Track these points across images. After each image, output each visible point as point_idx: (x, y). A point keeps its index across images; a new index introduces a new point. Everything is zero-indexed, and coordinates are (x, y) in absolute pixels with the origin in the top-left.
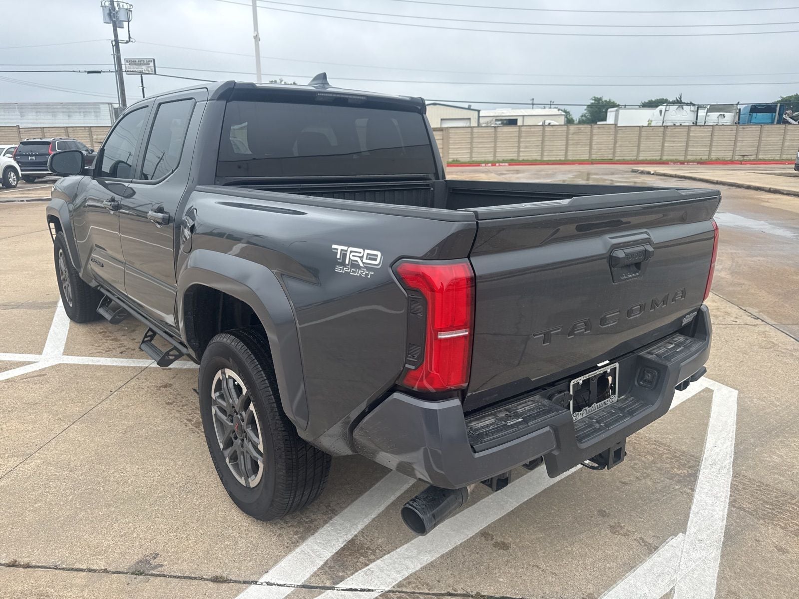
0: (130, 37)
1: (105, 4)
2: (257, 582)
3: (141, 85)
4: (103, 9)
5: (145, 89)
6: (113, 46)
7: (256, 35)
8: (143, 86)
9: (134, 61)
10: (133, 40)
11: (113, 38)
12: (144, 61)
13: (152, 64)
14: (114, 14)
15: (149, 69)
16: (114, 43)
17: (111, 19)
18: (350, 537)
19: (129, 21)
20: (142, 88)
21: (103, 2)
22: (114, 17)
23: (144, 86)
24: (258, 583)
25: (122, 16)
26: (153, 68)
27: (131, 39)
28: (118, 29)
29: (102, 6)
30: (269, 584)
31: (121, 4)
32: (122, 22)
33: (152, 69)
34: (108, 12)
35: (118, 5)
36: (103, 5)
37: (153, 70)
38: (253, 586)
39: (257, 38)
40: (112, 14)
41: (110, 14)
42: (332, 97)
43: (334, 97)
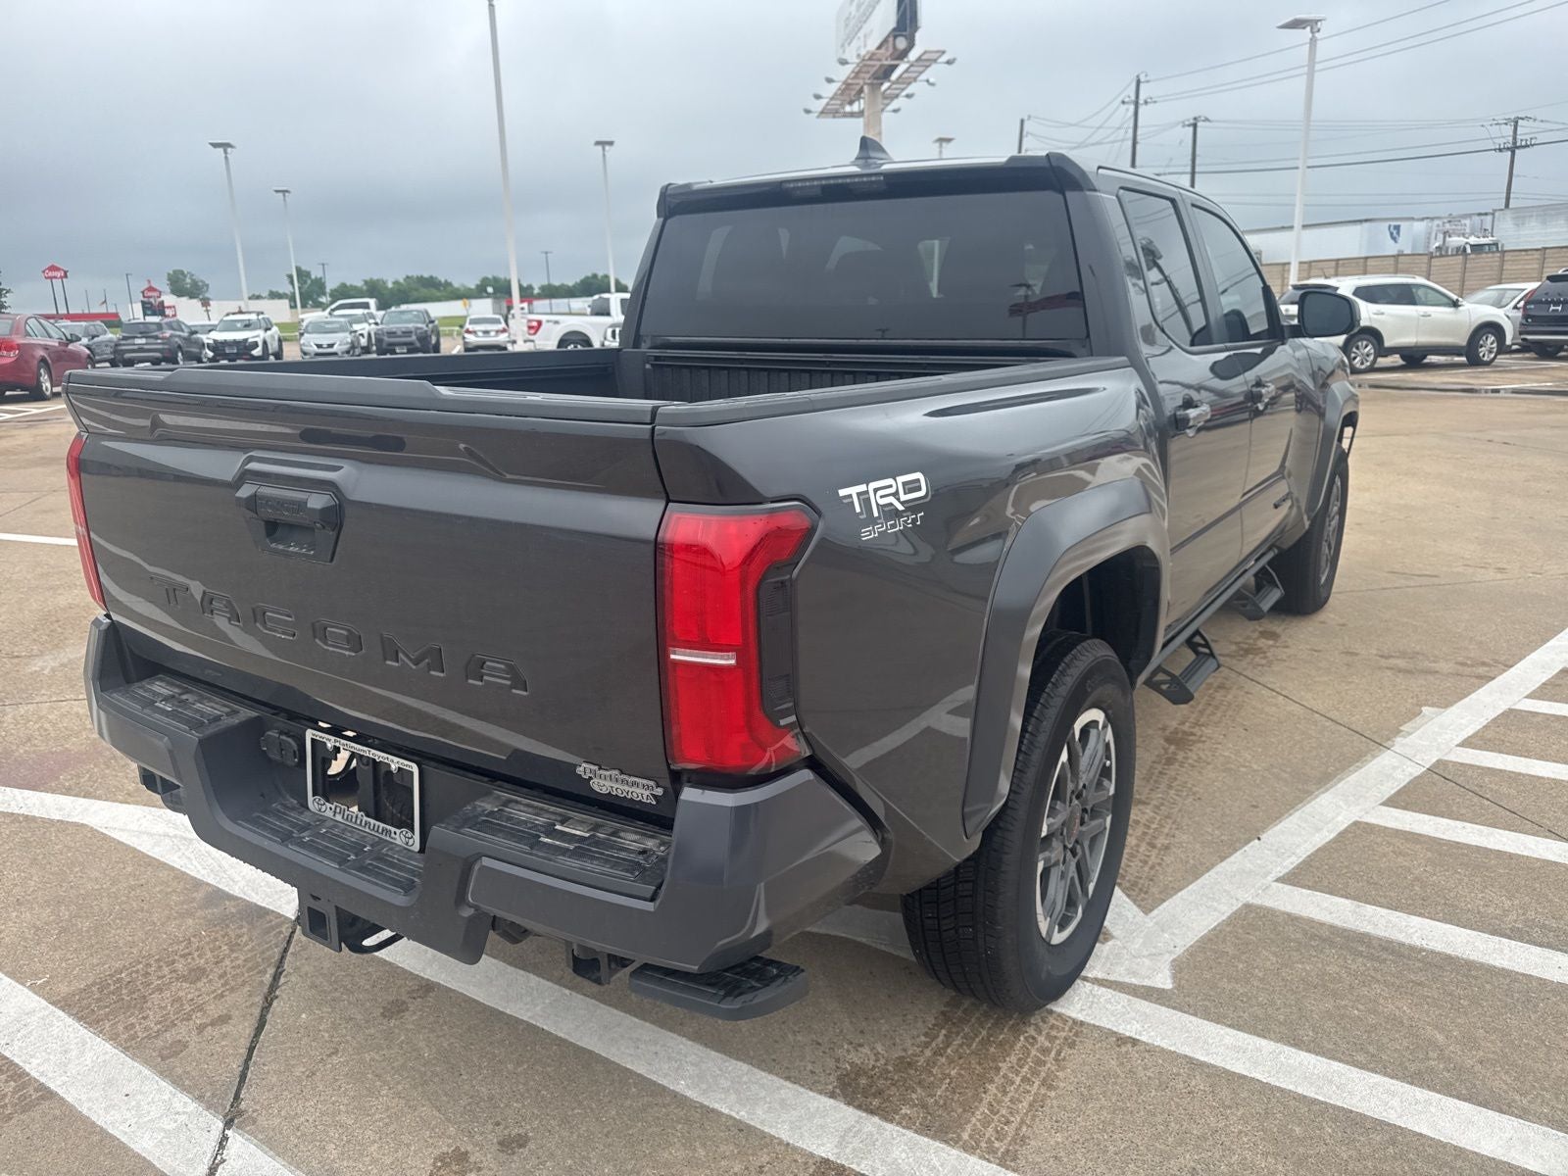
42: (813, 186)
43: (817, 186)
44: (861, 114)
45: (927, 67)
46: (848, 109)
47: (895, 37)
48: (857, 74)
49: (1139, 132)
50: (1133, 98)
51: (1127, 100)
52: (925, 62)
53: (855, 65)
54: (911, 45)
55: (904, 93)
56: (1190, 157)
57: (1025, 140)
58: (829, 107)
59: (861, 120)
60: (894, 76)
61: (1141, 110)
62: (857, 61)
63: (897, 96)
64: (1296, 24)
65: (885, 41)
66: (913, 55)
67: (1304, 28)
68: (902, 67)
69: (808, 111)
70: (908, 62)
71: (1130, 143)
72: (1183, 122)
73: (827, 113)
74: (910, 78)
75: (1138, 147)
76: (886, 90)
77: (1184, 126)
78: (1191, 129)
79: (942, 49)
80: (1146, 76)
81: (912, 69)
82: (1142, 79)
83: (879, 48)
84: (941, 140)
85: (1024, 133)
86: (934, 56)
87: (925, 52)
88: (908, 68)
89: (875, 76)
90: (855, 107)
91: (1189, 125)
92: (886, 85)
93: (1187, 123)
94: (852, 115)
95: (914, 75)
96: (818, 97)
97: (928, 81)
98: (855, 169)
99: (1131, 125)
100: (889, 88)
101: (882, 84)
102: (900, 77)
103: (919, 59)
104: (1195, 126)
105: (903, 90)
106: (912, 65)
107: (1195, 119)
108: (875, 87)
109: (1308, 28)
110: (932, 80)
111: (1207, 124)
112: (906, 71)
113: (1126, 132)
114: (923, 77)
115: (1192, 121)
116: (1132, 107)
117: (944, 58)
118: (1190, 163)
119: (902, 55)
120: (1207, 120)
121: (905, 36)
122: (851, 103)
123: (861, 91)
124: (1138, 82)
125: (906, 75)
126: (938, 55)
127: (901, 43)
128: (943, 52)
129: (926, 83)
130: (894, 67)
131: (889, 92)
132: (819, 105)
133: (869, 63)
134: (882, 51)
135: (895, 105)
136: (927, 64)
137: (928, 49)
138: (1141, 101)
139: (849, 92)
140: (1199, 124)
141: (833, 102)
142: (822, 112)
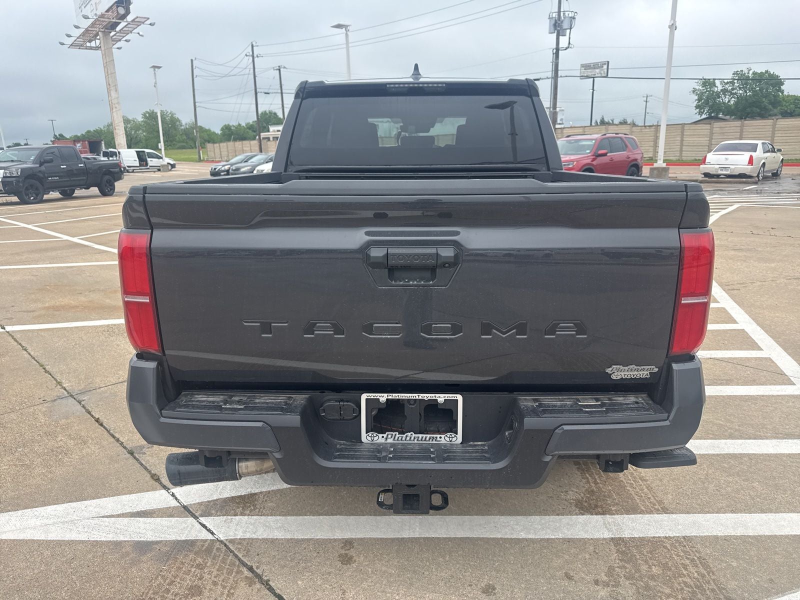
0: (569, 43)
1: (552, 16)
2: (169, 489)
3: (592, 88)
4: (550, 21)
5: (595, 92)
6: (553, 54)
7: (672, 24)
8: (593, 89)
9: (589, 66)
10: (572, 46)
11: (555, 46)
12: (598, 65)
13: (605, 67)
14: (559, 24)
15: (602, 72)
16: (555, 51)
17: (555, 29)
18: (256, 490)
19: (571, 29)
20: (592, 91)
21: (551, 14)
22: (559, 26)
23: (595, 89)
24: (169, 491)
25: (566, 25)
26: (606, 70)
27: (570, 46)
28: (561, 37)
29: (549, 18)
30: (173, 495)
31: (567, 13)
32: (565, 31)
33: (604, 72)
34: (553, 22)
35: (564, 14)
36: (551, 16)
37: (606, 72)
38: (164, 492)
39: (673, 27)
40: (557, 24)
41: (555, 25)
42: (405, 87)
43: (407, 87)
44: (97, 48)
45: (139, 26)
46: (88, 44)
47: (118, 7)
48: (93, 25)
49: (256, 70)
50: (251, 53)
51: (248, 54)
52: (137, 22)
53: (94, 20)
54: (128, 12)
55: (124, 39)
56: (279, 86)
57: (195, 71)
58: (76, 42)
59: (99, 52)
60: (118, 29)
61: (256, 59)
62: (95, 18)
63: (120, 40)
64: (339, 26)
65: (111, 8)
66: (130, 18)
67: (342, 28)
68: (123, 24)
69: (62, 44)
70: (127, 21)
71: (252, 76)
72: (274, 68)
73: (75, 46)
74: (129, 31)
75: (256, 78)
76: (113, 36)
77: (274, 70)
78: (278, 71)
79: (148, 17)
80: (256, 43)
81: (129, 26)
82: (254, 44)
83: (107, 11)
84: (154, 67)
85: (194, 67)
86: (143, 20)
87: (137, 17)
88: (127, 25)
89: (106, 27)
90: (93, 44)
91: (276, 70)
92: (113, 33)
93: (275, 68)
94: (91, 48)
95: (130, 29)
96: (69, 36)
97: (139, 33)
98: (411, 80)
99: (252, 67)
100: (115, 35)
101: (111, 32)
102: (122, 29)
103: (133, 21)
104: (279, 70)
105: (124, 37)
106: (129, 24)
107: (279, 67)
108: (106, 34)
109: (344, 29)
110: (141, 33)
111: (285, 69)
112: (125, 26)
113: (250, 71)
114: (135, 31)
115: (278, 68)
116: (251, 58)
117: (148, 22)
118: (280, 88)
119: (123, 17)
120: (284, 68)
121: (123, 7)
122: (90, 41)
123: (97, 34)
124: (253, 46)
125: (125, 29)
126: (146, 19)
127: (122, 11)
128: (148, 19)
129: (138, 35)
130: (118, 24)
131: (115, 37)
132: (70, 41)
133: (102, 19)
134: (110, 13)
135: (118, 45)
136: (139, 24)
137: (139, 16)
138: (255, 56)
139: (89, 35)
140: (281, 69)
141: (78, 40)
142: (72, 45)
